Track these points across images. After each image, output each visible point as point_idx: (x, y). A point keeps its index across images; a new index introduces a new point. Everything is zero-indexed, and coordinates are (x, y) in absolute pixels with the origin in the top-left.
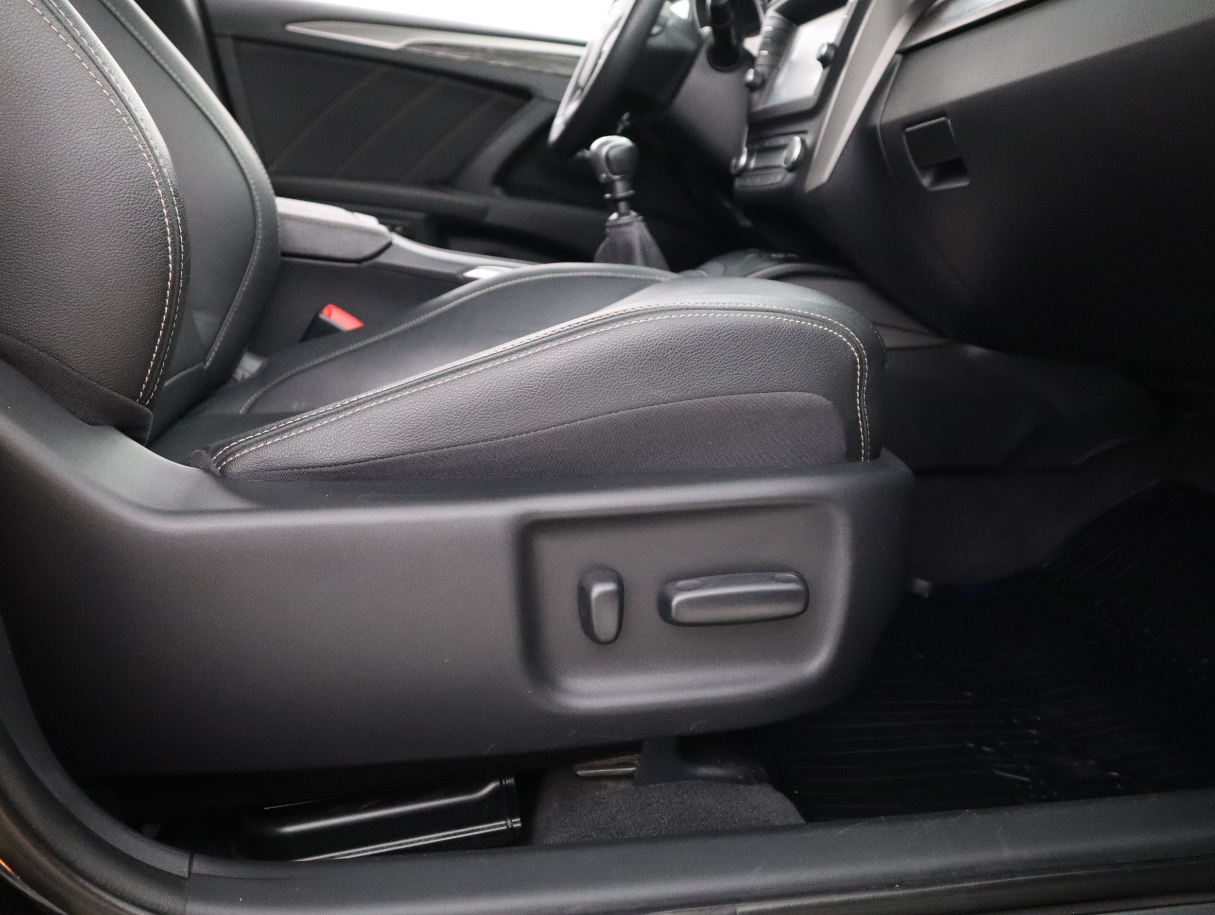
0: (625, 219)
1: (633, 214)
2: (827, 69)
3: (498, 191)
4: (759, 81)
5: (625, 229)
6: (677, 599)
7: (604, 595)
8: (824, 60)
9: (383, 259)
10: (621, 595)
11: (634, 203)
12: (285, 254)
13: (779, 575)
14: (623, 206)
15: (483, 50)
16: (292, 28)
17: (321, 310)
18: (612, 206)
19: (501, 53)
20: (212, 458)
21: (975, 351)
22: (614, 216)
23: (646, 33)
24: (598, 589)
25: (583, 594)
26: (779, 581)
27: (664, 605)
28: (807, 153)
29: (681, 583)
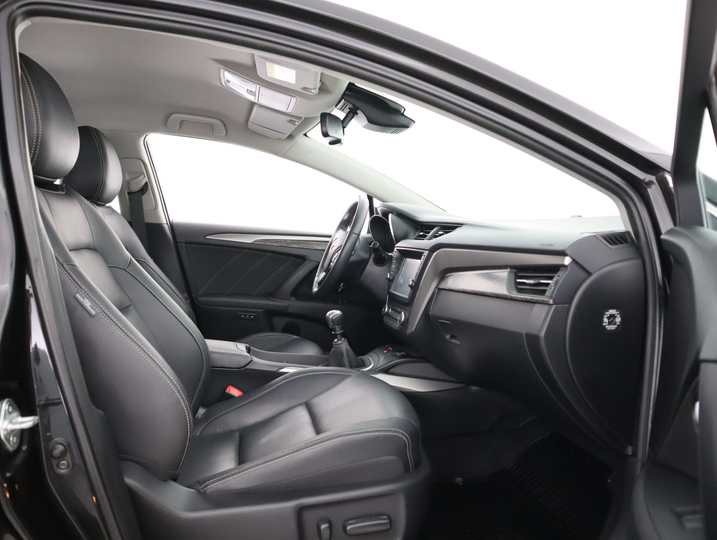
0: (340, 342)
1: (343, 339)
2: (412, 290)
3: (293, 299)
4: (392, 278)
5: (340, 346)
6: (349, 528)
7: (325, 528)
8: (411, 286)
9: (249, 367)
10: (330, 527)
11: (343, 335)
12: (212, 367)
13: (382, 517)
14: (339, 336)
15: (286, 241)
16: (207, 237)
17: (226, 388)
18: (335, 336)
19: (293, 241)
20: (201, 486)
21: (474, 388)
22: (336, 340)
23: (350, 255)
24: (323, 526)
25: (319, 528)
26: (380, 519)
27: (345, 528)
28: (407, 320)
29: (350, 522)
